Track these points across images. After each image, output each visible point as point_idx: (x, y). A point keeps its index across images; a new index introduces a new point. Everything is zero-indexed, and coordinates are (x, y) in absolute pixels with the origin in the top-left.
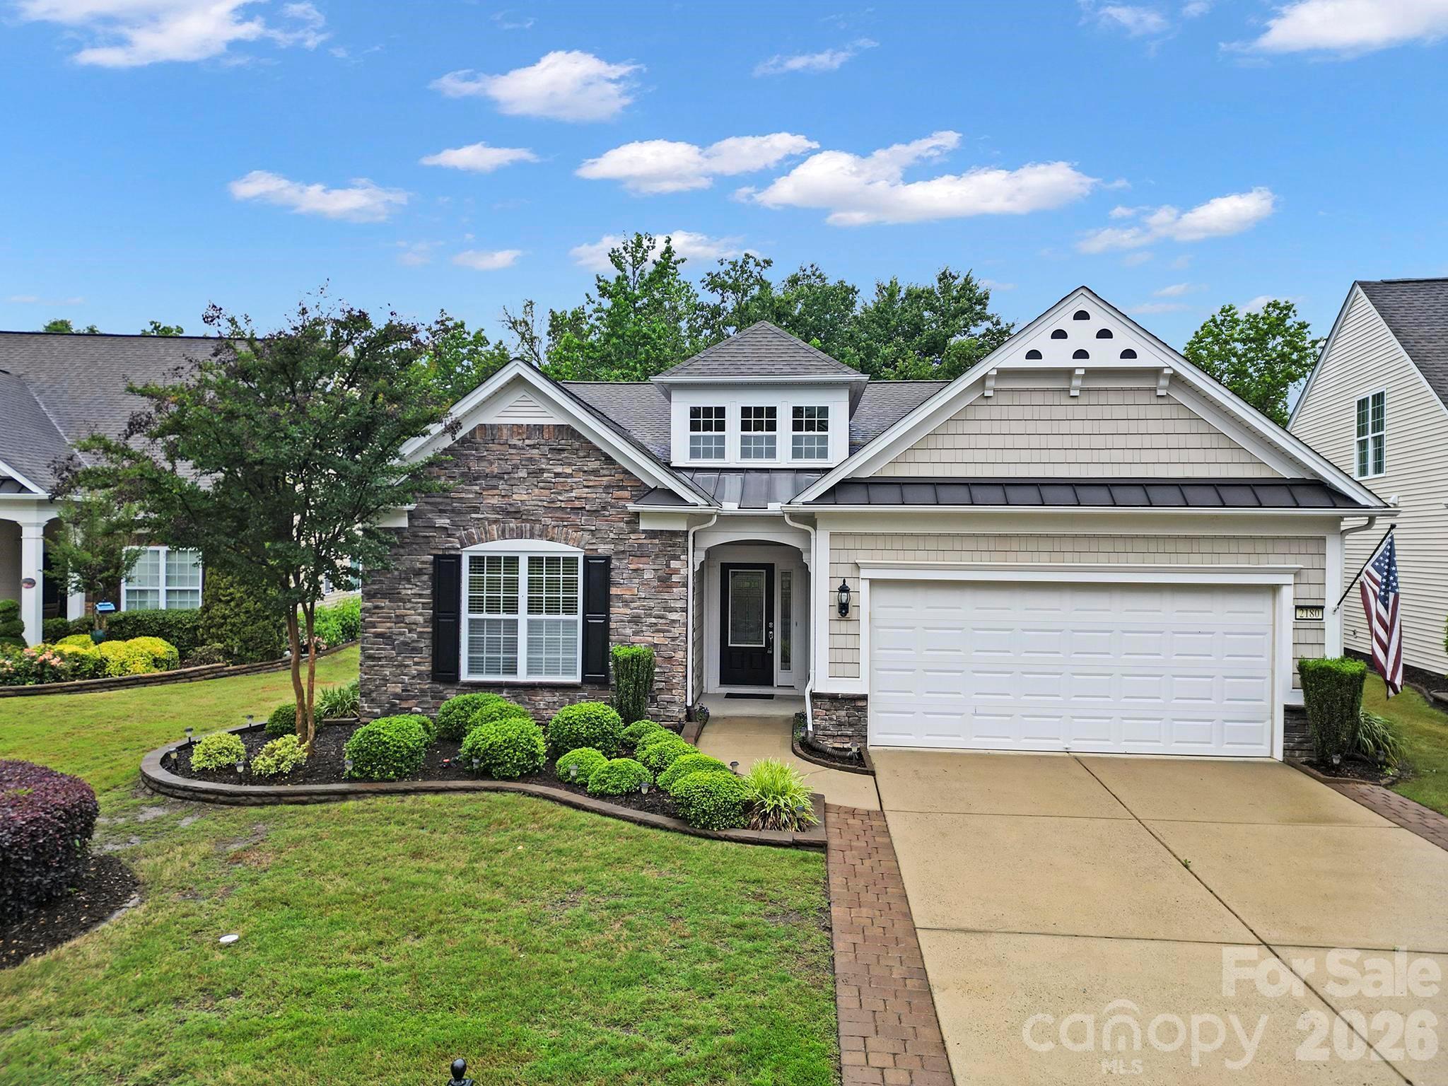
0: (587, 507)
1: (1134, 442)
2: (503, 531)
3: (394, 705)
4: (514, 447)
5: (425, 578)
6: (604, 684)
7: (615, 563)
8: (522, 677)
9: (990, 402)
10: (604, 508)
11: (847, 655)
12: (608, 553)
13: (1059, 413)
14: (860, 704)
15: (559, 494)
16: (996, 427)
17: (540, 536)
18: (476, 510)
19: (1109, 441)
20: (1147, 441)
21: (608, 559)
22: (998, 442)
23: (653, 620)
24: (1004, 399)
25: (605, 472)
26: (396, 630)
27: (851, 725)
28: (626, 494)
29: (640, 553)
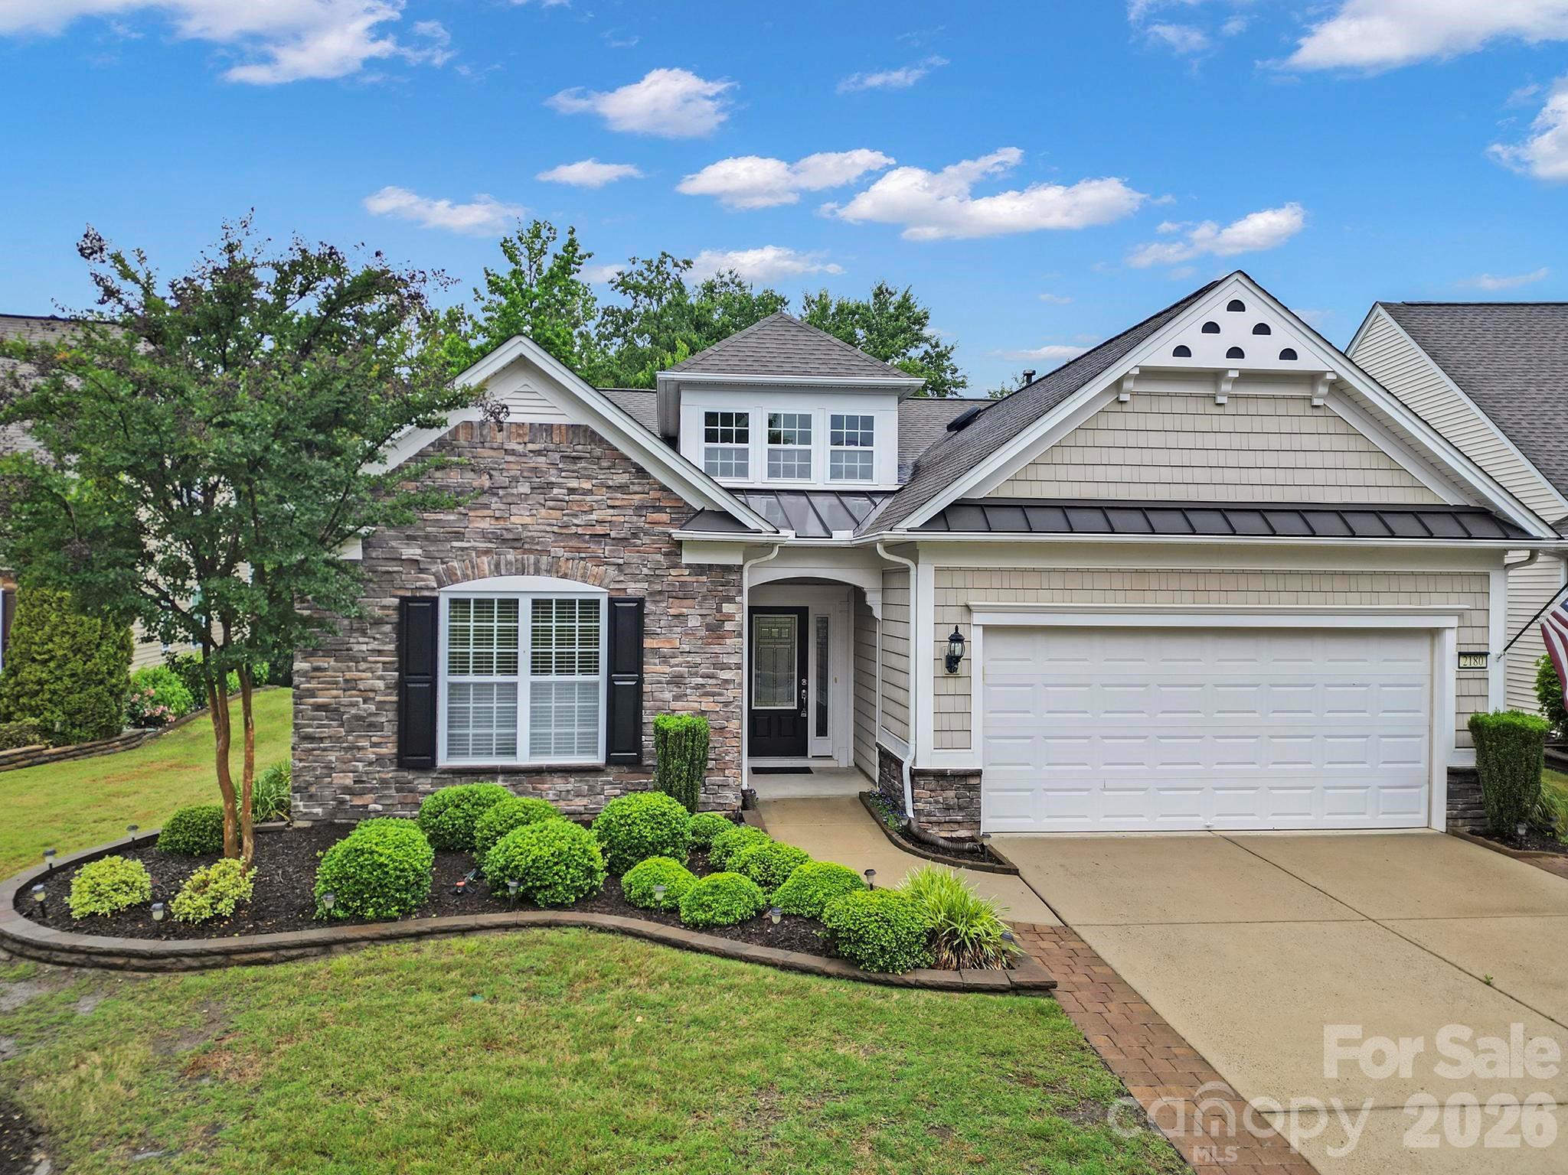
0: (613, 534)
1: (1287, 460)
2: (497, 565)
3: (342, 802)
4: (513, 452)
5: (388, 628)
6: (636, 764)
7: (649, 607)
8: (524, 758)
9: (1125, 408)
10: (635, 535)
11: (956, 722)
12: (640, 594)
13: (1202, 423)
14: (973, 781)
15: (575, 515)
16: (1132, 439)
17: (549, 572)
18: (459, 536)
19: (1260, 459)
20: (1300, 460)
21: (641, 602)
22: (1133, 457)
23: (700, 681)
24: (1142, 405)
25: (636, 488)
26: (345, 700)
27: (961, 808)
28: (664, 517)
29: (683, 593)
